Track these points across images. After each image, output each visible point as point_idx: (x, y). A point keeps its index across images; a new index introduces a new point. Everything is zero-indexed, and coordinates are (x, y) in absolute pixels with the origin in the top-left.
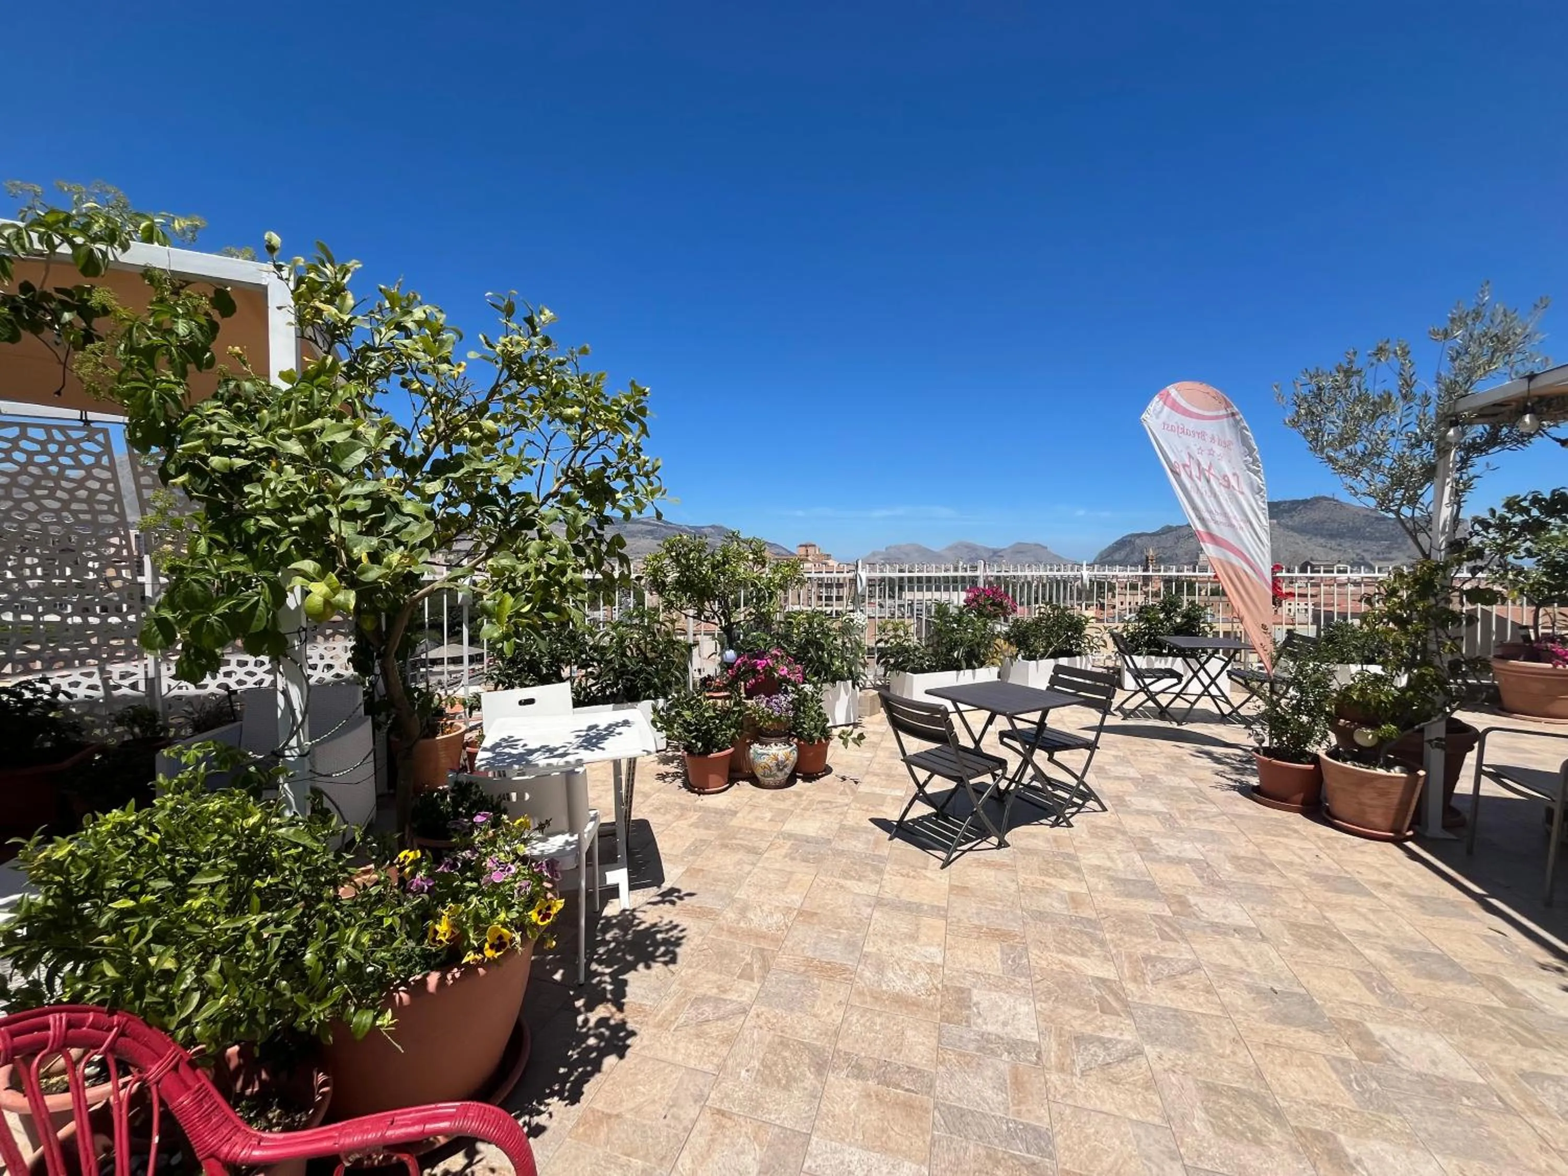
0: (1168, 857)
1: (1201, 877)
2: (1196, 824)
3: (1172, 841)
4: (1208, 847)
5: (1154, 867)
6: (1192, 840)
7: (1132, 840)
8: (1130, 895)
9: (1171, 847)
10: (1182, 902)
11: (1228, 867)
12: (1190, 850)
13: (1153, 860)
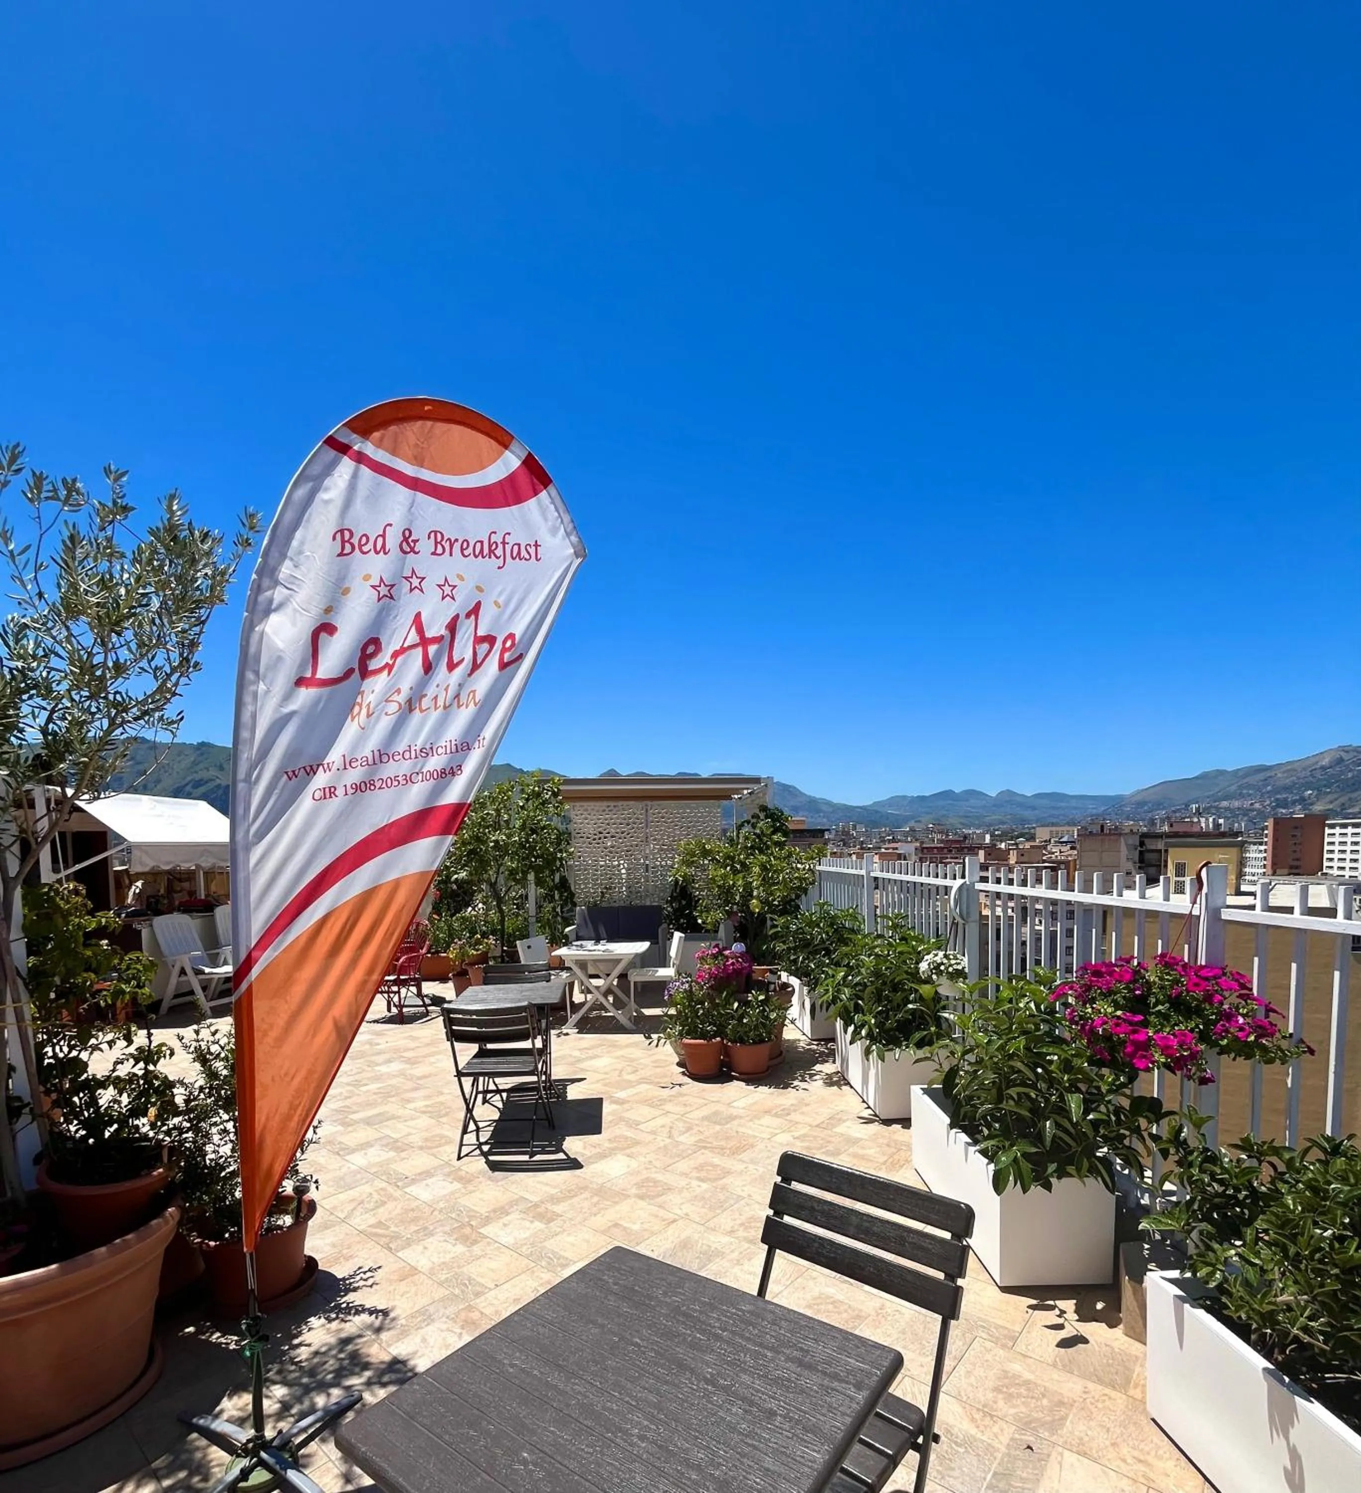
0: (372, 1146)
1: (340, 1143)
2: (367, 1189)
3: (378, 1160)
4: (344, 1170)
5: (378, 1135)
6: (362, 1170)
7: (410, 1146)
8: (380, 1114)
9: (376, 1155)
10: (345, 1124)
11: (322, 1160)
12: (358, 1160)
13: (380, 1139)
